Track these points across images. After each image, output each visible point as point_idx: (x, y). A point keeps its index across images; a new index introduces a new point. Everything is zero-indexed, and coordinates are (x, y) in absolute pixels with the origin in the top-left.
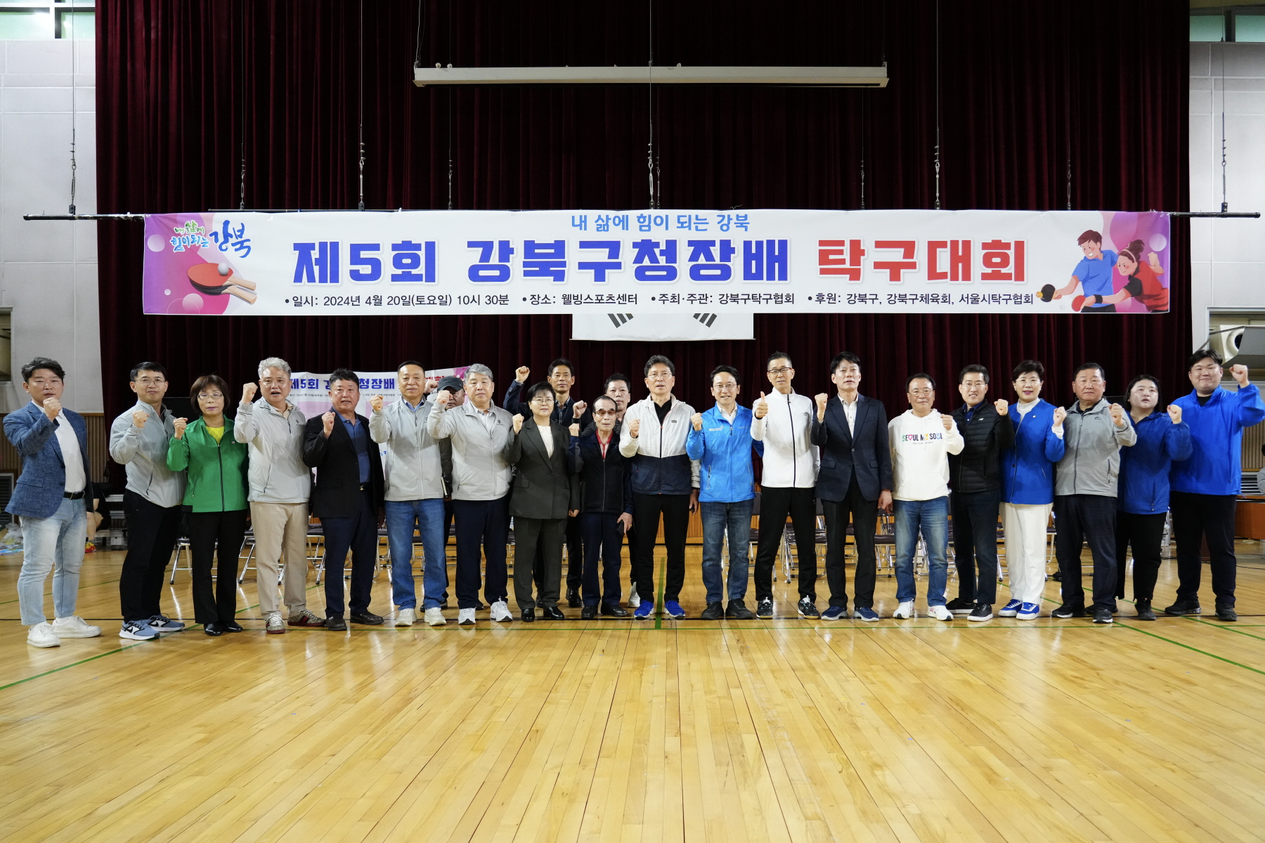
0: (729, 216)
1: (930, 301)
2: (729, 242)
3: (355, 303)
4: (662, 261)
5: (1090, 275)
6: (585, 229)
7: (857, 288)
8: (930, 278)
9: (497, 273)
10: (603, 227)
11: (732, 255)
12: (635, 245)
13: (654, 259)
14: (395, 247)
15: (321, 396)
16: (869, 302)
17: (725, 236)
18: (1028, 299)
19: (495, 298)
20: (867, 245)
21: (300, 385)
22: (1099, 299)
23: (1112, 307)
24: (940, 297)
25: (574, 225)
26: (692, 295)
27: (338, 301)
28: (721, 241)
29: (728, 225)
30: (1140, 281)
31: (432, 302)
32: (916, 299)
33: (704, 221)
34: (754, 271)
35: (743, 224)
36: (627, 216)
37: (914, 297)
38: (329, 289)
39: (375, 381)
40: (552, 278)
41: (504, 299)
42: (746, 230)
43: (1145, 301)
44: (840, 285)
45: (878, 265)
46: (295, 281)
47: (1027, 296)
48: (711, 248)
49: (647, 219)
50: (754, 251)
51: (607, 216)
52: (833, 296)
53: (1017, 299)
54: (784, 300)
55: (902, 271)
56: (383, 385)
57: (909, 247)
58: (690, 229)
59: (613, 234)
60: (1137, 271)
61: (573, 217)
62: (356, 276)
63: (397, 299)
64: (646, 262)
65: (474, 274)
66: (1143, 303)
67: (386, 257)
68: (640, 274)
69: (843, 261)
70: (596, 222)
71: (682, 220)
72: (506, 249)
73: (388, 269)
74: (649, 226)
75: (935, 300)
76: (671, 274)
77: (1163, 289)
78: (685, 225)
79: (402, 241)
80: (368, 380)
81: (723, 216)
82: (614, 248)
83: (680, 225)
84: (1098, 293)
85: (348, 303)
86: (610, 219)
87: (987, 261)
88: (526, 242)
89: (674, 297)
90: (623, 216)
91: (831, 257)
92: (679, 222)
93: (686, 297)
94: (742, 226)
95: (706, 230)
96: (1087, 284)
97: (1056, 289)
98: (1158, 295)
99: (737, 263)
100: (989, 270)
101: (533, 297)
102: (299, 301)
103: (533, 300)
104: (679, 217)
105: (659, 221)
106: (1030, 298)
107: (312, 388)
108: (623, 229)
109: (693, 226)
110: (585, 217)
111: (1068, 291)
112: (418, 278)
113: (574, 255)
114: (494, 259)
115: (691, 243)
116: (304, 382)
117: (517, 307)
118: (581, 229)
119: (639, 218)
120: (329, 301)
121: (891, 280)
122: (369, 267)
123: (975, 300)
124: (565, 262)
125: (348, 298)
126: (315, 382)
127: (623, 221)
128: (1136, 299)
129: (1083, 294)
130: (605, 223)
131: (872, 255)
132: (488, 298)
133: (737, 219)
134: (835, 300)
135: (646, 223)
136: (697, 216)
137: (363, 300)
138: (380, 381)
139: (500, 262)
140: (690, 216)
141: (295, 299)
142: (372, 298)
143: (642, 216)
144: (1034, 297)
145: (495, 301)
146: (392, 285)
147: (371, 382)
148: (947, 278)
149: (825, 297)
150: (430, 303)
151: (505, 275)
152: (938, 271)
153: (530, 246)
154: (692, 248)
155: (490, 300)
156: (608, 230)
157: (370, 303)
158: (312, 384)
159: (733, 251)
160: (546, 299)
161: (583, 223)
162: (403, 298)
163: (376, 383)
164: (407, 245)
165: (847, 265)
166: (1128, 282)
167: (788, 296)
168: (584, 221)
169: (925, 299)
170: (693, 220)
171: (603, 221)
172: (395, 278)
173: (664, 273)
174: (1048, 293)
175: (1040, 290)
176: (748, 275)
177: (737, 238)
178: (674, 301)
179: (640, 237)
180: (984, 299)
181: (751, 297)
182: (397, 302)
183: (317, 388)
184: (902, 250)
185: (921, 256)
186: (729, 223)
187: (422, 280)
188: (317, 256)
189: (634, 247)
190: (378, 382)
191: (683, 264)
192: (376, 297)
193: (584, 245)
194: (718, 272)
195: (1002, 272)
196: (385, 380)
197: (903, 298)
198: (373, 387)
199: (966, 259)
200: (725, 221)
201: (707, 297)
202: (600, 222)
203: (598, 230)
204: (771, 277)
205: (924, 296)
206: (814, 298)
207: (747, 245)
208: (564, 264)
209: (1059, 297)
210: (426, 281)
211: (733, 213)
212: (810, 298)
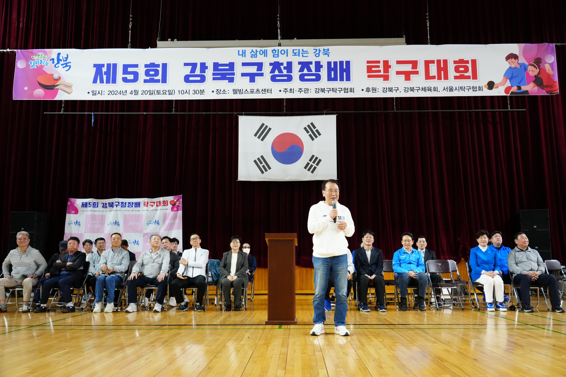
0: (319, 49)
1: (427, 90)
2: (319, 62)
3: (124, 94)
4: (285, 72)
5: (514, 76)
6: (245, 57)
7: (387, 84)
8: (426, 79)
9: (199, 79)
10: (254, 55)
11: (321, 69)
12: (271, 64)
13: (280, 71)
14: (146, 66)
15: (99, 211)
16: (394, 91)
17: (318, 59)
18: (480, 89)
19: (198, 92)
20: (392, 63)
21: (88, 205)
22: (519, 88)
23: (527, 92)
24: (432, 88)
25: (239, 55)
26: (300, 89)
27: (115, 93)
28: (316, 62)
29: (319, 54)
30: (541, 78)
31: (164, 93)
32: (419, 89)
33: (307, 52)
34: (333, 76)
35: (326, 53)
36: (267, 50)
37: (418, 88)
38: (111, 87)
39: (129, 203)
40: (228, 81)
41: (202, 92)
42: (328, 56)
43: (545, 88)
44: (379, 83)
45: (398, 73)
46: (93, 83)
47: (479, 87)
48: (311, 65)
49: (277, 51)
50: (332, 67)
51: (256, 50)
52: (375, 89)
53: (474, 89)
54: (349, 91)
55: (411, 75)
56: (134, 205)
57: (414, 64)
58: (299, 56)
59: (259, 59)
60: (539, 73)
61: (239, 51)
62: (125, 80)
63: (146, 91)
64: (277, 72)
65: (187, 79)
66: (544, 89)
67: (141, 71)
68: (273, 79)
69: (380, 71)
70: (251, 53)
71: (295, 51)
72: (204, 67)
73: (142, 76)
74: (278, 55)
75: (430, 90)
76: (290, 79)
77: (554, 82)
78: (296, 54)
79: (150, 63)
80: (126, 203)
81: (317, 50)
82: (260, 66)
83: (294, 54)
84: (518, 85)
85: (121, 94)
86: (258, 51)
87: (457, 69)
88: (214, 63)
89: (291, 90)
90: (265, 50)
91: (373, 69)
92: (293, 52)
93: (297, 90)
94: (326, 54)
95: (307, 56)
96: (512, 80)
97: (495, 83)
98: (552, 85)
99: (324, 73)
100: (458, 74)
101: (218, 91)
102: (95, 92)
103: (218, 92)
104: (293, 50)
105: (283, 52)
106: (481, 88)
107: (94, 207)
108: (265, 56)
109: (301, 55)
110: (245, 50)
111: (502, 84)
112: (158, 81)
113: (239, 69)
114: (198, 72)
115: (299, 63)
116: (90, 204)
117: (209, 96)
118: (243, 56)
119: (273, 51)
120: (111, 92)
121: (406, 80)
122: (132, 76)
123: (451, 90)
124: (234, 73)
125: (121, 91)
126: (97, 204)
127: (264, 52)
128: (540, 87)
129: (510, 85)
130: (255, 53)
131: (394, 68)
132: (194, 91)
133: (324, 51)
134: (376, 91)
135: (277, 53)
136: (303, 50)
137: (128, 92)
138: (133, 203)
139: (200, 73)
140: (299, 50)
141: (93, 92)
142: (133, 91)
143: (274, 50)
144: (484, 88)
145: (197, 92)
146: (144, 84)
147: (127, 204)
148: (435, 78)
149: (371, 89)
150: (163, 94)
151: (203, 79)
152: (431, 75)
153: (216, 66)
154: (300, 66)
155: (195, 92)
156: (256, 57)
157: (132, 94)
158: (95, 205)
159: (322, 66)
160: (224, 91)
161: (244, 54)
162: (150, 91)
163: (130, 204)
164: (153, 65)
165: (382, 73)
166: (535, 79)
167: (351, 89)
168: (244, 53)
169: (424, 89)
170: (301, 52)
171: (254, 53)
172: (146, 81)
173: (286, 78)
174: (491, 85)
175: (486, 84)
176: (330, 79)
177: (324, 60)
178: (291, 92)
179: (273, 60)
180: (456, 89)
181: (331, 90)
182: (146, 93)
183: (97, 207)
184: (411, 65)
185: (421, 68)
186: (319, 53)
187: (160, 82)
188: (106, 70)
189: (270, 65)
190: (131, 203)
191: (296, 73)
192: (135, 91)
193: (244, 64)
194: (314, 77)
195: (465, 75)
196: (135, 203)
197: (412, 89)
198: (128, 206)
199: (445, 69)
200: (318, 52)
201: (308, 90)
202: (253, 53)
203: (251, 57)
204: (342, 79)
205: (424, 88)
206: (365, 90)
207: (329, 63)
208: (234, 74)
209: (497, 87)
210: (162, 83)
211: (322, 48)
212: (363, 90)
